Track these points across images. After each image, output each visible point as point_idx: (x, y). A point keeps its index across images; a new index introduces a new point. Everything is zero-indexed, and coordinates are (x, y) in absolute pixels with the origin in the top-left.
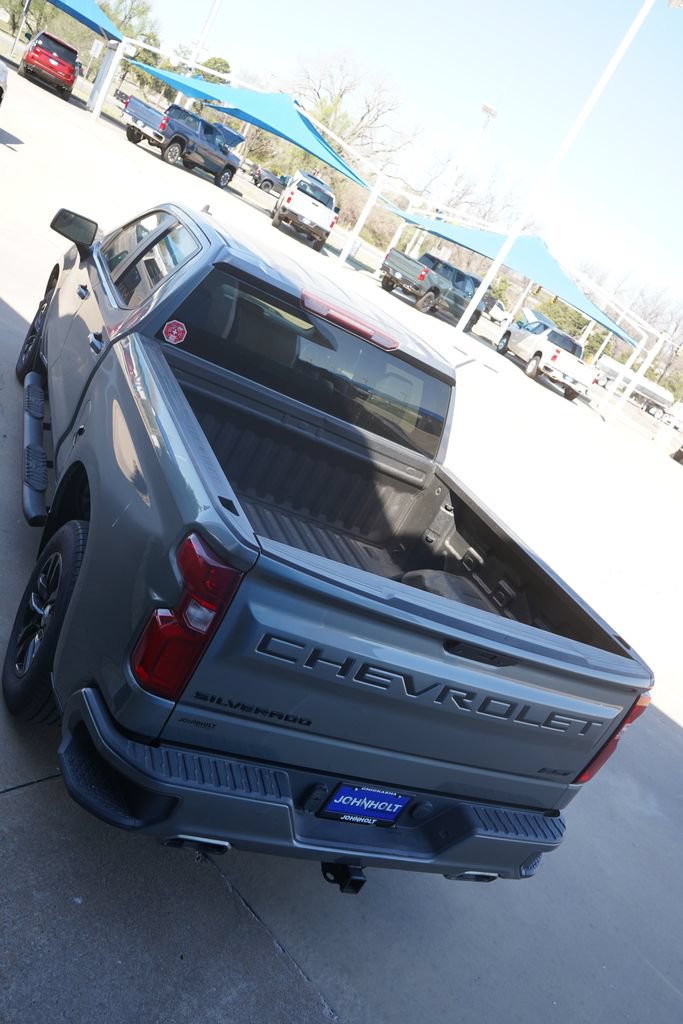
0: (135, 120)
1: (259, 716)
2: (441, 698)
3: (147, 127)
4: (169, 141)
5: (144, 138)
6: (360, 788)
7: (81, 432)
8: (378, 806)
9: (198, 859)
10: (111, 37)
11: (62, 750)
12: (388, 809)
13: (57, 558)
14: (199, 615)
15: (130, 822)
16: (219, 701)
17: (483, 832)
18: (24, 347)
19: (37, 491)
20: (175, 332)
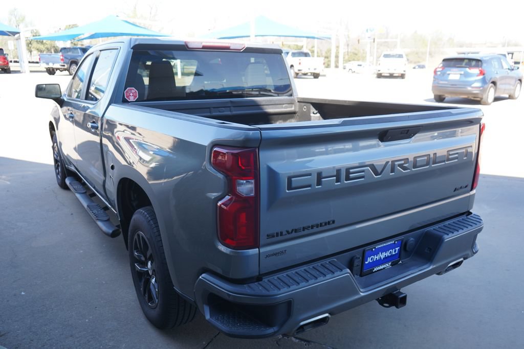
0: (48, 64)
1: (306, 232)
2: (392, 171)
3: (55, 64)
4: (69, 65)
5: (57, 70)
6: (375, 248)
7: (113, 167)
8: (388, 254)
9: (306, 345)
10: (14, 34)
11: (208, 317)
12: (393, 253)
13: (138, 235)
14: (246, 187)
15: (271, 331)
16: (281, 234)
17: (448, 237)
18: (56, 171)
19: (106, 221)
20: (131, 94)
